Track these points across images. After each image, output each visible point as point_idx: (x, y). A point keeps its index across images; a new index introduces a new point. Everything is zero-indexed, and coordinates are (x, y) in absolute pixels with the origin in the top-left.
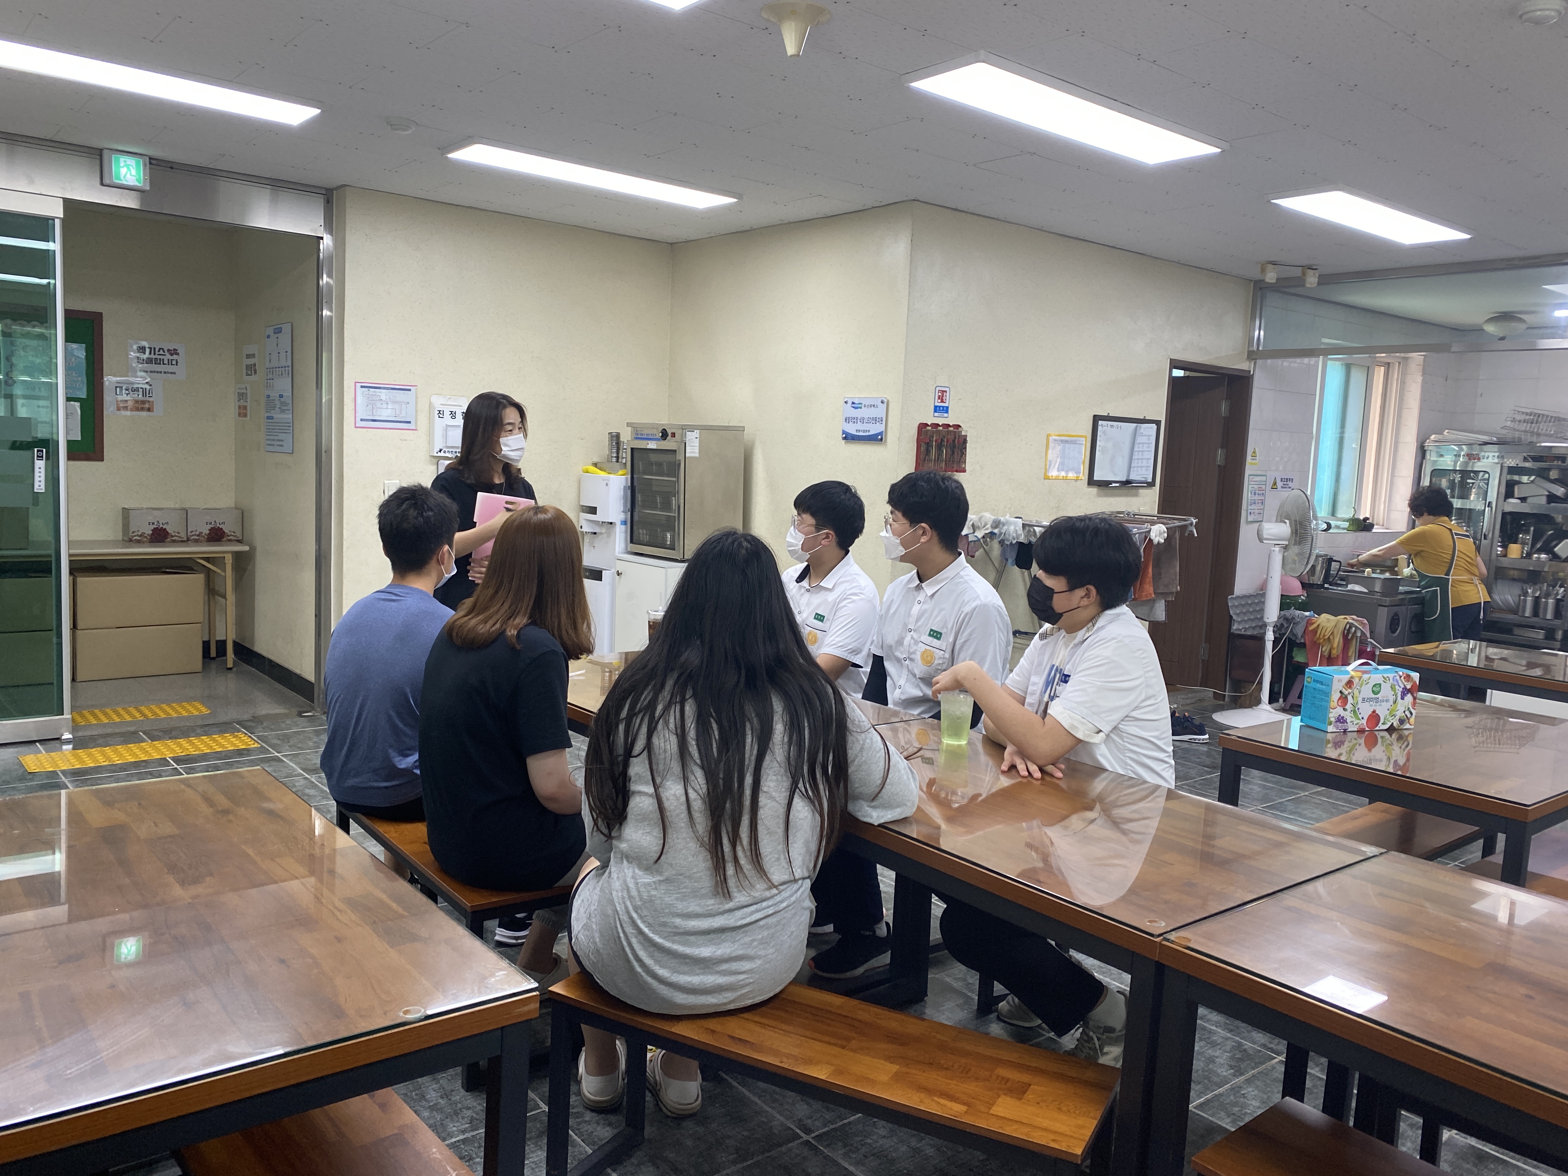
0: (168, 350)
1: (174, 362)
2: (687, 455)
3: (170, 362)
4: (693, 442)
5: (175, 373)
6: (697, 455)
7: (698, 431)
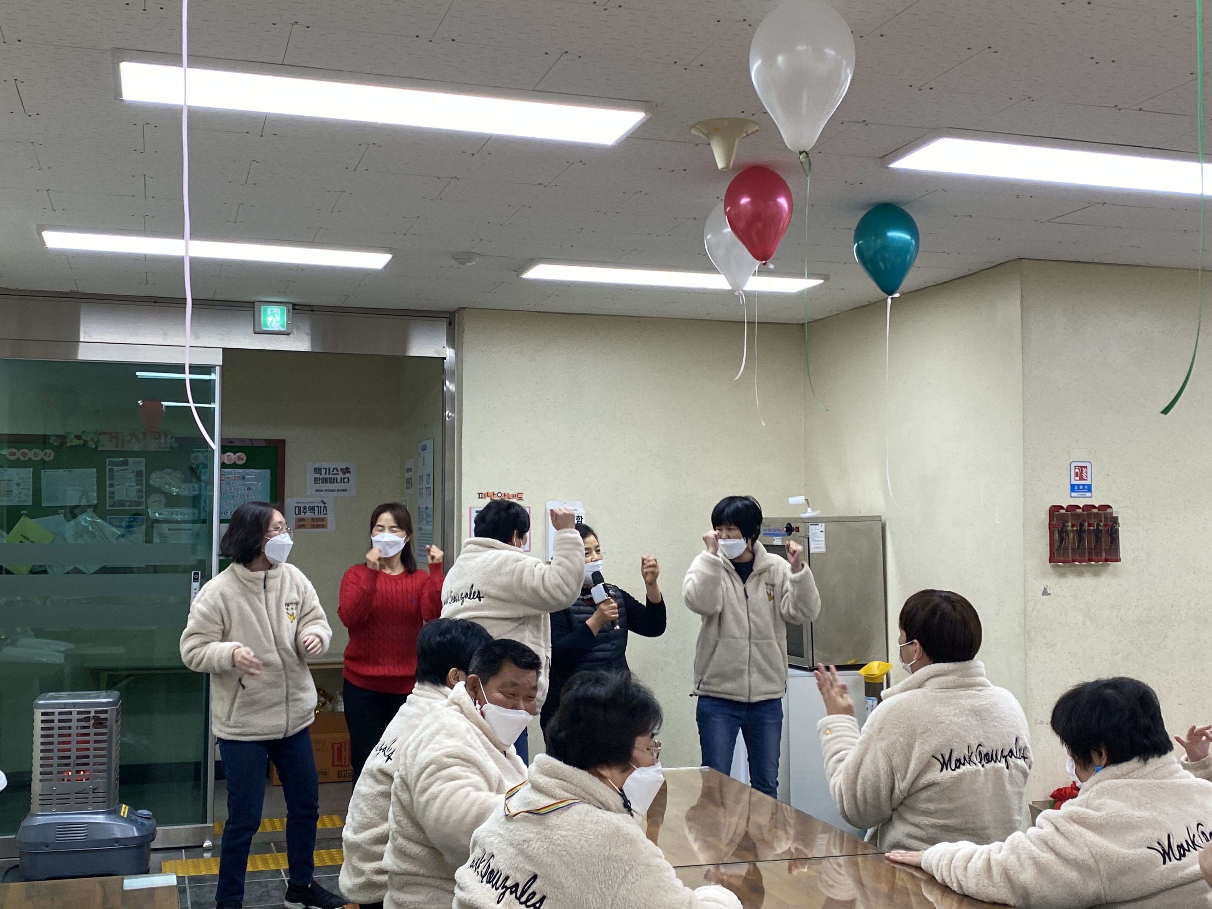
0: (341, 469)
1: (346, 480)
2: (811, 551)
3: (343, 481)
4: (818, 537)
5: (346, 490)
6: (823, 550)
7: (823, 524)
